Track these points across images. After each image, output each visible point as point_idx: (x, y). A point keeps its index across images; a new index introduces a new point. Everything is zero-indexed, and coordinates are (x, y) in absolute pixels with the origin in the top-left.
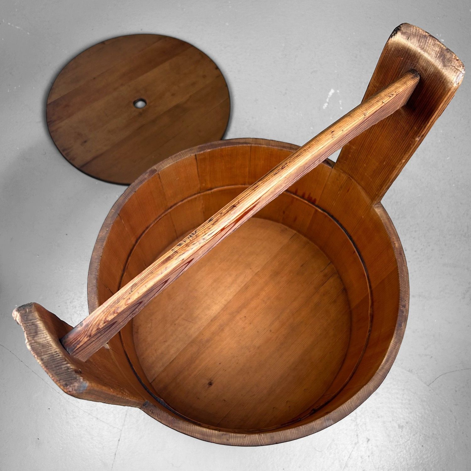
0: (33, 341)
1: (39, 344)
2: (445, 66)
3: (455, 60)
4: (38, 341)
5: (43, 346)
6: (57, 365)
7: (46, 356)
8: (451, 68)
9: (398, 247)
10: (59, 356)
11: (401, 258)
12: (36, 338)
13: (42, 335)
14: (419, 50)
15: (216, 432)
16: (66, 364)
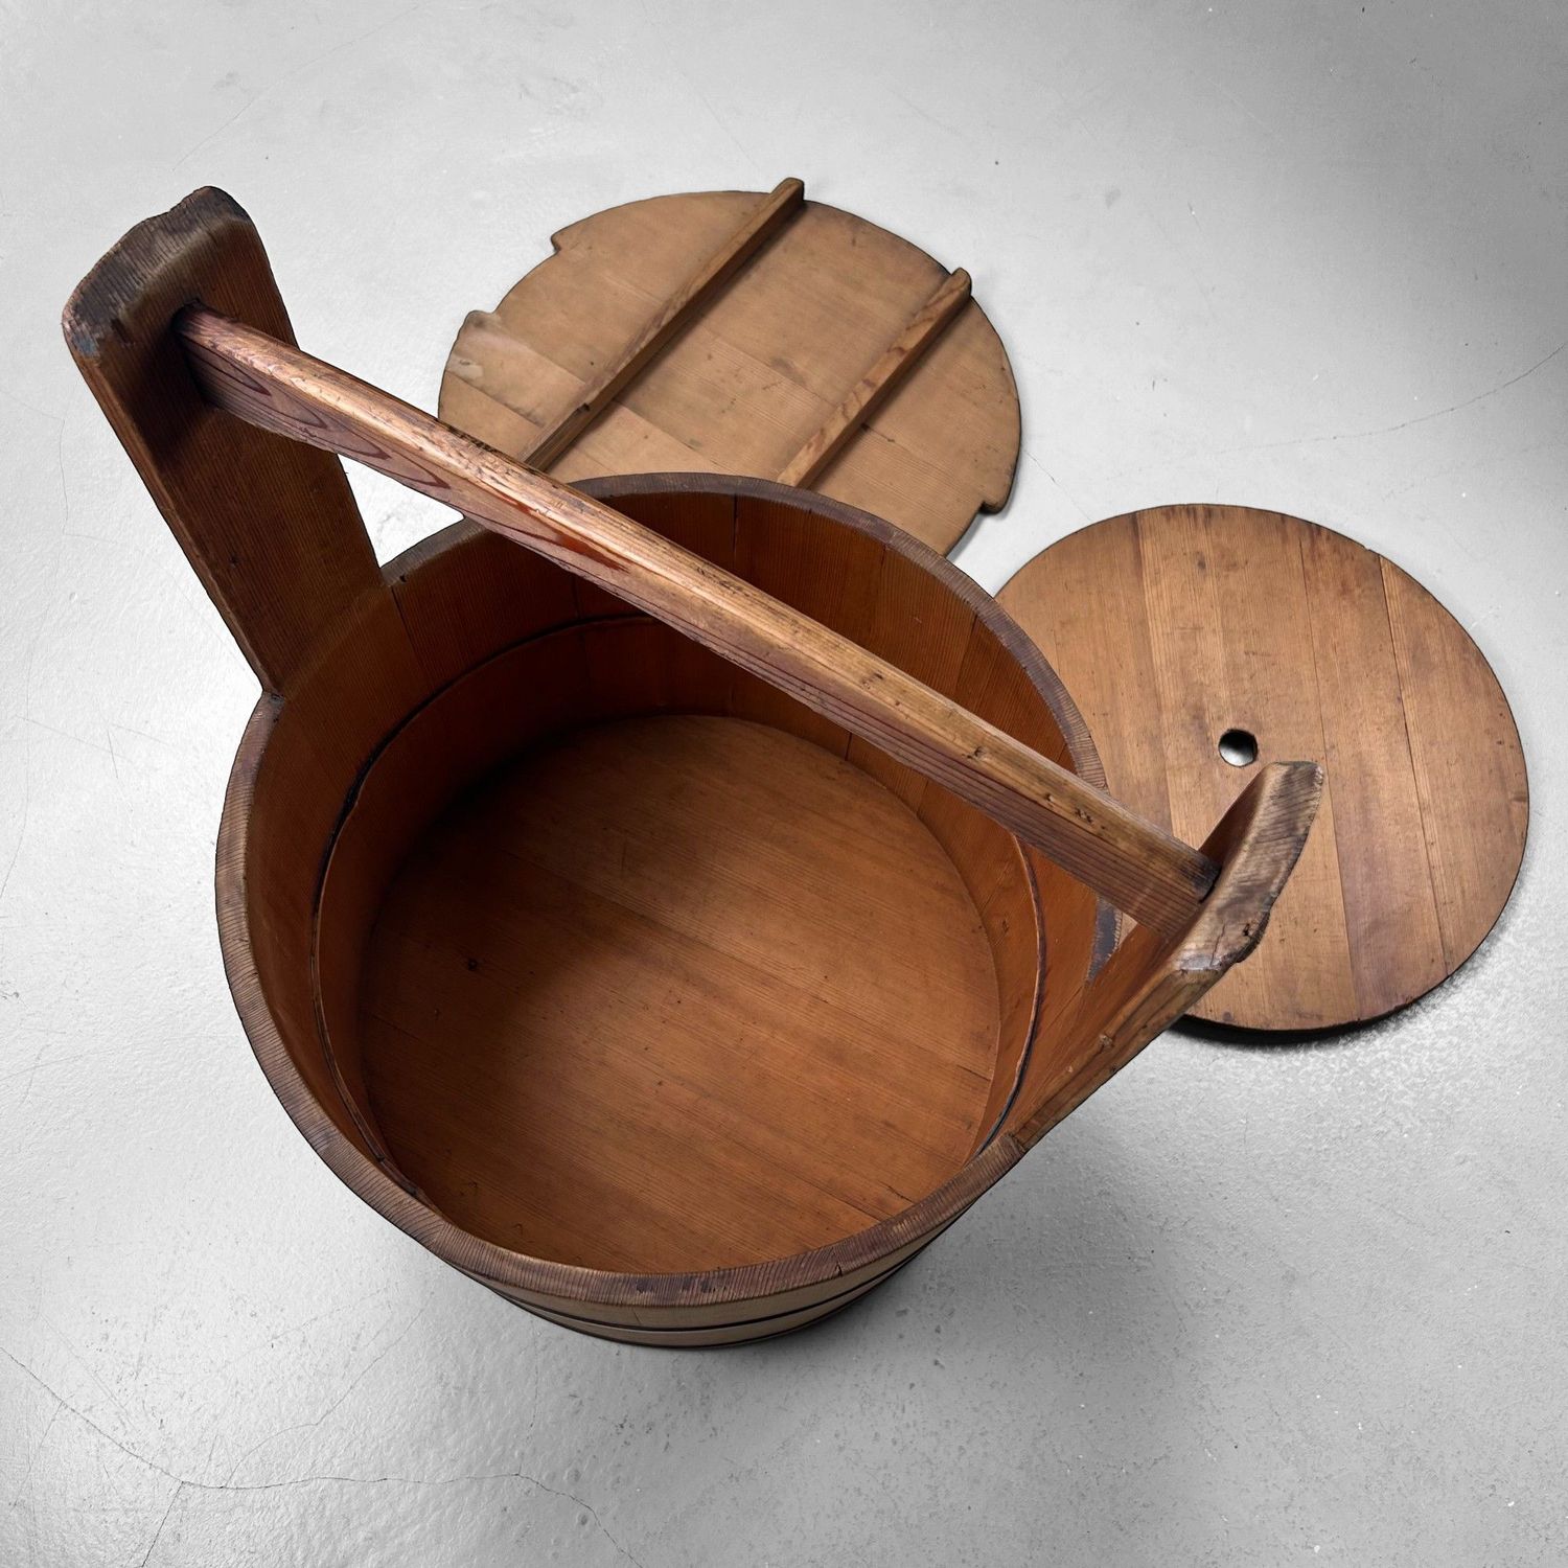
0: (152, 229)
1: (152, 241)
2: (1220, 912)
3: (1243, 927)
4: (157, 238)
5: (149, 251)
6: (115, 283)
7: (128, 258)
8: (1217, 928)
9: (895, 1235)
10: (138, 283)
11: (861, 1250)
12: (161, 233)
13: (174, 243)
14: (1251, 836)
15: (242, 871)
16: (124, 300)
